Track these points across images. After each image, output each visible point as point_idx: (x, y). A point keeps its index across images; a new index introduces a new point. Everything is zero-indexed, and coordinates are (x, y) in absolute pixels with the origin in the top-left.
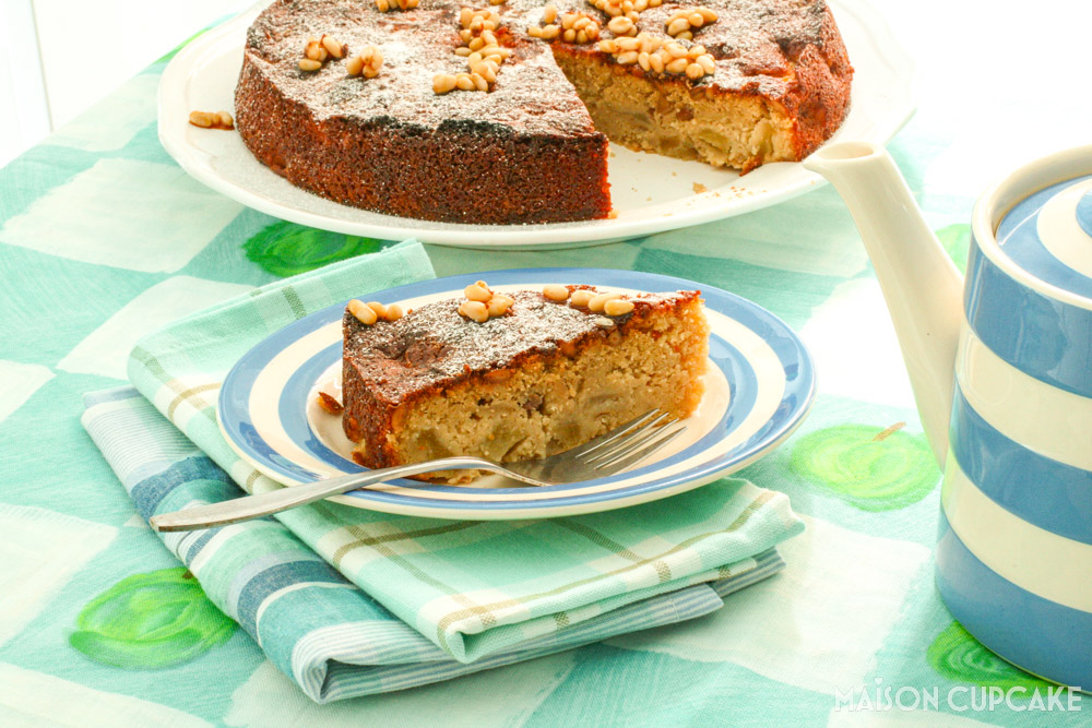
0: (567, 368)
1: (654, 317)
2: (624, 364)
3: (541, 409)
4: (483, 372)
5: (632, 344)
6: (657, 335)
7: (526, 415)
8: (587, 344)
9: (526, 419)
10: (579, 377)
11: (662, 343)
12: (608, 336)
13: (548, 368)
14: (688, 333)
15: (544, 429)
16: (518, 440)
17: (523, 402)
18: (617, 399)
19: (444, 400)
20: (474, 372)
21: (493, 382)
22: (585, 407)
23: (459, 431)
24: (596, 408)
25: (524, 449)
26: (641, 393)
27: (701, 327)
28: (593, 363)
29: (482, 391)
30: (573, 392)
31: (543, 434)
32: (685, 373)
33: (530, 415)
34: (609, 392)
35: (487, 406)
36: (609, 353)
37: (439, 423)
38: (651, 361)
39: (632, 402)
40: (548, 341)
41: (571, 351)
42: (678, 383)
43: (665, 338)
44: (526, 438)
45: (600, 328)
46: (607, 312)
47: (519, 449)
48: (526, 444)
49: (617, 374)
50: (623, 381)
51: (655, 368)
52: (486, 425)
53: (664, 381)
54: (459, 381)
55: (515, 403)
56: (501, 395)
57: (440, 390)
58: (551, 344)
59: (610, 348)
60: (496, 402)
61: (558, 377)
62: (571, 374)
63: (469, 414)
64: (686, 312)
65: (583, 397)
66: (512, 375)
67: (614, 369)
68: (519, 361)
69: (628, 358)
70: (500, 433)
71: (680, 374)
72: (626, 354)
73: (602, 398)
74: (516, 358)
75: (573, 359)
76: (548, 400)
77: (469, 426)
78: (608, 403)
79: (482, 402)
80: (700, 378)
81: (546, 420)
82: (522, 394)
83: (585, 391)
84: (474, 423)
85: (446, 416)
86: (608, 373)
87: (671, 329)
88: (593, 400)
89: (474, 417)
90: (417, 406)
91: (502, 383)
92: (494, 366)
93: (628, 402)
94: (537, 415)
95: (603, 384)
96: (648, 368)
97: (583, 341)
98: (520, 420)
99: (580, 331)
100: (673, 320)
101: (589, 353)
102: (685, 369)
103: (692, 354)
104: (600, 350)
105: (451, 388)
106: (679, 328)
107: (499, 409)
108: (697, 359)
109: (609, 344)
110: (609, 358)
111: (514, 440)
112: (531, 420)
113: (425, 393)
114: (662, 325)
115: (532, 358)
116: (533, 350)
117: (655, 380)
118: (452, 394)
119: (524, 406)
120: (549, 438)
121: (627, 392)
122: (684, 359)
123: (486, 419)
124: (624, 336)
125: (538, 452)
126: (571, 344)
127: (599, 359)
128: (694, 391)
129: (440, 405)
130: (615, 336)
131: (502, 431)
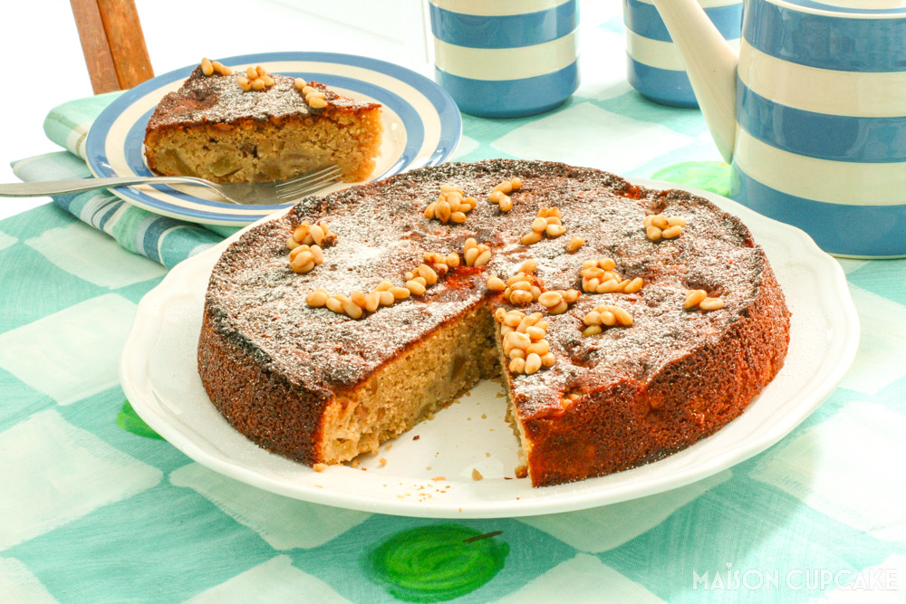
0: (273, 133)
1: (337, 115)
2: (314, 139)
4: (214, 123)
5: (321, 128)
6: (341, 127)
7: (242, 154)
8: (289, 122)
9: (241, 158)
10: (281, 140)
11: (343, 132)
12: (304, 119)
13: (260, 130)
14: (363, 130)
15: (255, 166)
16: (235, 169)
17: (240, 147)
18: (308, 159)
19: (185, 134)
20: (208, 122)
21: (219, 131)
22: (284, 159)
23: (194, 154)
24: (291, 162)
25: (238, 175)
26: (326, 159)
27: (375, 129)
28: (291, 133)
29: (212, 134)
30: (275, 149)
31: (252, 169)
32: (359, 154)
33: (245, 156)
34: (305, 154)
35: (214, 144)
36: (304, 130)
37: (180, 147)
38: (334, 141)
39: (319, 163)
40: (264, 113)
41: (277, 123)
42: (355, 159)
43: (345, 129)
44: (241, 168)
45: (299, 113)
46: (310, 104)
47: (236, 174)
48: (239, 172)
49: (308, 144)
50: (312, 150)
51: (338, 146)
52: (212, 155)
53: (343, 156)
54: (198, 124)
55: (234, 146)
56: (225, 140)
57: (181, 127)
58: (264, 116)
59: (304, 127)
60: (220, 143)
61: (265, 137)
62: (275, 137)
63: (202, 146)
64: (364, 116)
65: (283, 153)
66: (232, 129)
67: (307, 140)
68: (238, 122)
69: (317, 135)
70: (220, 163)
71: (356, 153)
72: (316, 133)
73: (299, 157)
74: (238, 119)
75: (279, 128)
76: (258, 149)
77: (201, 153)
78: (301, 160)
79: (212, 140)
80: (373, 159)
81: (255, 161)
82: (239, 142)
83: (285, 149)
84: (205, 152)
85: (186, 144)
86: (302, 142)
87: (352, 124)
88: (291, 156)
89: (205, 148)
90: (166, 134)
91: (226, 132)
92: (223, 121)
93: (316, 163)
94: (250, 156)
95: (299, 148)
96: (332, 145)
97: (286, 119)
98: (237, 157)
99: (286, 112)
100: (353, 120)
101: (288, 128)
102: (360, 151)
103: (367, 143)
104: (297, 127)
105: (190, 128)
106: (358, 125)
107: (222, 147)
108: (371, 148)
109: (304, 124)
110: (303, 133)
111: (232, 168)
112: (245, 159)
113: (174, 127)
114: (344, 120)
115: (248, 121)
116: (250, 117)
117: (337, 154)
118: (191, 133)
119: (240, 149)
120: (257, 172)
121: (316, 157)
122: (360, 145)
123: (213, 151)
124: (315, 122)
125: (247, 179)
126: (277, 119)
127: (295, 132)
128: (366, 166)
129: (182, 136)
130: (309, 121)
131: (224, 161)
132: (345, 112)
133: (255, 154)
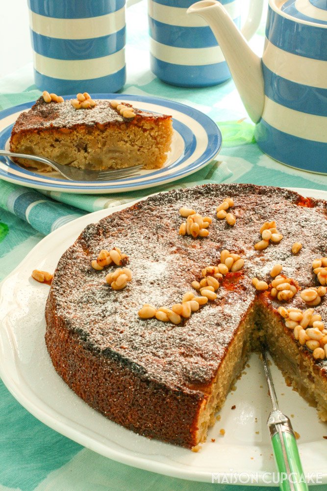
0: (98, 135)
1: (143, 122)
2: (126, 139)
4: (58, 128)
5: (131, 131)
6: (145, 130)
7: (77, 151)
8: (109, 127)
9: (76, 152)
10: (104, 140)
11: (146, 134)
12: (120, 125)
13: (90, 133)
14: (160, 133)
15: (85, 158)
16: (72, 160)
17: (75, 145)
18: (122, 153)
19: (38, 136)
20: (54, 128)
21: (62, 133)
22: (106, 153)
23: (44, 150)
24: (110, 155)
25: (74, 164)
26: (134, 153)
27: (168, 132)
28: (111, 135)
29: (56, 136)
30: (100, 146)
31: (84, 160)
32: (157, 149)
33: (79, 151)
34: (120, 150)
35: (58, 143)
36: (120, 133)
37: (35, 145)
38: (140, 140)
39: (129, 156)
40: (92, 122)
41: (101, 128)
42: (153, 153)
43: (148, 132)
44: (76, 160)
45: (117, 121)
46: (124, 116)
47: (72, 164)
48: (75, 162)
49: (122, 142)
50: (125, 146)
51: (142, 144)
52: (57, 151)
53: (146, 151)
54: (47, 129)
55: (72, 144)
56: (66, 140)
57: (36, 131)
58: (92, 123)
59: (120, 131)
60: (62, 142)
61: (93, 138)
62: (100, 138)
63: (49, 144)
64: (161, 123)
65: (105, 149)
66: (71, 133)
67: (122, 140)
68: (75, 127)
69: (129, 136)
70: (63, 156)
71: (154, 149)
73: (115, 151)
74: (75, 125)
75: (103, 132)
76: (88, 146)
77: (49, 149)
78: (117, 154)
79: (57, 140)
80: (165, 153)
81: (86, 154)
82: (76, 141)
83: (106, 146)
84: (51, 149)
85: (39, 143)
86: (118, 141)
87: (152, 129)
88: (110, 151)
89: (52, 146)
90: (26, 136)
91: (66, 134)
92: (64, 127)
93: (127, 156)
94: (82, 151)
95: (116, 145)
96: (139, 143)
97: (108, 125)
98: (73, 152)
99: (108, 121)
100: (153, 126)
101: (109, 131)
102: (157, 148)
103: (162, 142)
104: (115, 130)
105: (42, 132)
106: (156, 129)
107: (64, 145)
108: (164, 145)
109: (120, 129)
110: (119, 135)
111: (70, 160)
112: (79, 153)
113: (31, 131)
114: (147, 126)
115: (82, 127)
116: (83, 124)
117: (142, 149)
118: (42, 134)
119: (76, 146)
120: (87, 162)
121: (127, 151)
122: (157, 144)
123: (57, 148)
124: (128, 127)
125: (80, 166)
126: (102, 125)
127: (114, 134)
128: (161, 158)
129: (36, 137)
130: (123, 126)
131: (64, 155)
132: (148, 121)
133: (86, 150)
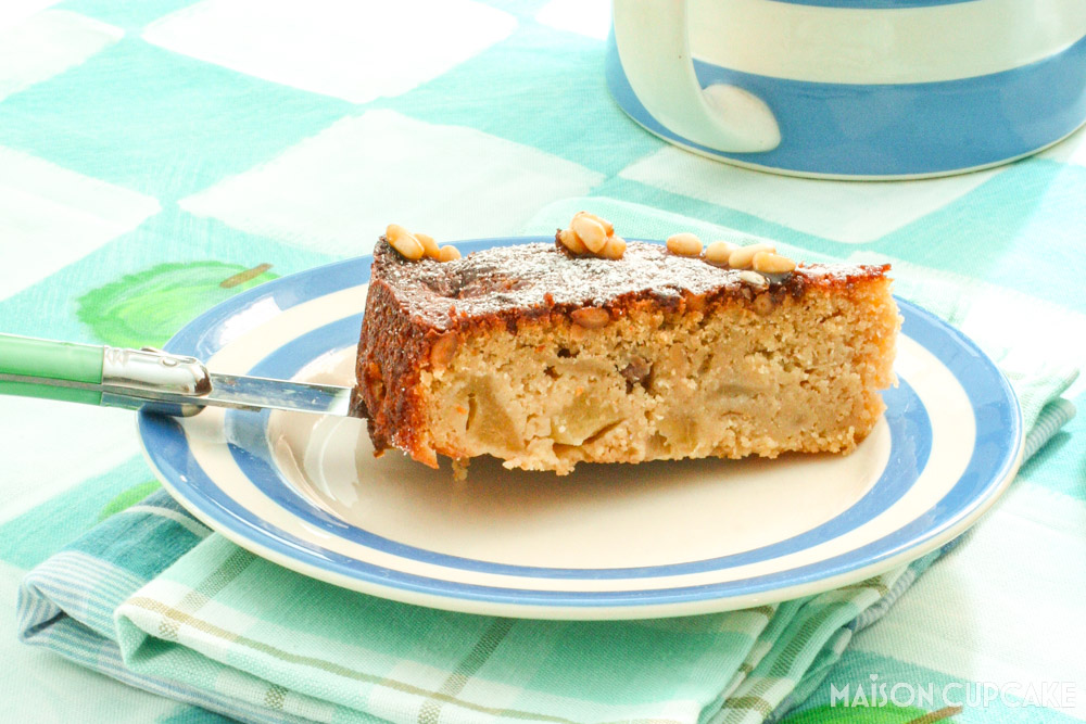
0: (691, 331)
2: (770, 346)
3: (647, 383)
4: (571, 308)
5: (785, 319)
7: (624, 387)
8: (723, 304)
9: (623, 392)
10: (706, 348)
12: (754, 297)
13: (668, 323)
15: (648, 415)
16: (610, 421)
17: (622, 365)
18: (755, 397)
19: (511, 337)
20: (558, 307)
21: (583, 326)
22: (710, 396)
23: (526, 388)
24: (723, 402)
25: (616, 438)
26: (790, 395)
28: (728, 332)
29: (571, 337)
30: (695, 369)
31: (644, 421)
32: (857, 377)
33: (630, 388)
34: (748, 384)
35: (570, 359)
36: (753, 324)
37: (499, 370)
38: (810, 349)
39: (777, 405)
40: (668, 287)
42: (845, 391)
44: (620, 421)
45: (744, 284)
47: (608, 436)
48: (619, 430)
49: (759, 357)
51: (815, 362)
52: (566, 388)
53: (824, 384)
54: (535, 314)
55: (611, 363)
56: (595, 349)
58: (673, 292)
59: (754, 317)
60: (584, 356)
62: (695, 341)
63: (544, 365)
64: (864, 294)
65: (710, 379)
66: (609, 323)
67: (755, 350)
68: (625, 304)
69: (778, 338)
71: (849, 376)
72: (777, 333)
73: (734, 390)
74: (622, 298)
76: (657, 371)
77: (542, 384)
78: (742, 400)
79: (564, 352)
81: (651, 401)
82: (623, 354)
83: (712, 372)
84: (549, 381)
85: (510, 362)
86: (747, 354)
87: (838, 314)
88: (722, 389)
89: (550, 372)
90: (471, 338)
91: (595, 328)
92: (588, 303)
93: (770, 405)
94: (640, 390)
95: (739, 369)
96: (805, 359)
97: (715, 300)
98: (615, 393)
99: (715, 285)
100: (842, 303)
101: (724, 317)
102: (857, 372)
103: (869, 355)
104: (739, 316)
105: (522, 323)
106: (852, 314)
107: (584, 368)
108: (877, 364)
109: (754, 310)
110: (751, 330)
111: (603, 420)
112: (631, 397)
113: (485, 323)
115: (643, 302)
116: (647, 294)
117: (812, 380)
119: (622, 373)
120: (652, 431)
121: (770, 389)
122: (856, 361)
123: (566, 377)
124: (776, 303)
125: (634, 445)
126: (700, 298)
127: (737, 329)
128: (866, 407)
129: (503, 341)
130: (764, 302)
131: (588, 403)
132: (824, 288)
